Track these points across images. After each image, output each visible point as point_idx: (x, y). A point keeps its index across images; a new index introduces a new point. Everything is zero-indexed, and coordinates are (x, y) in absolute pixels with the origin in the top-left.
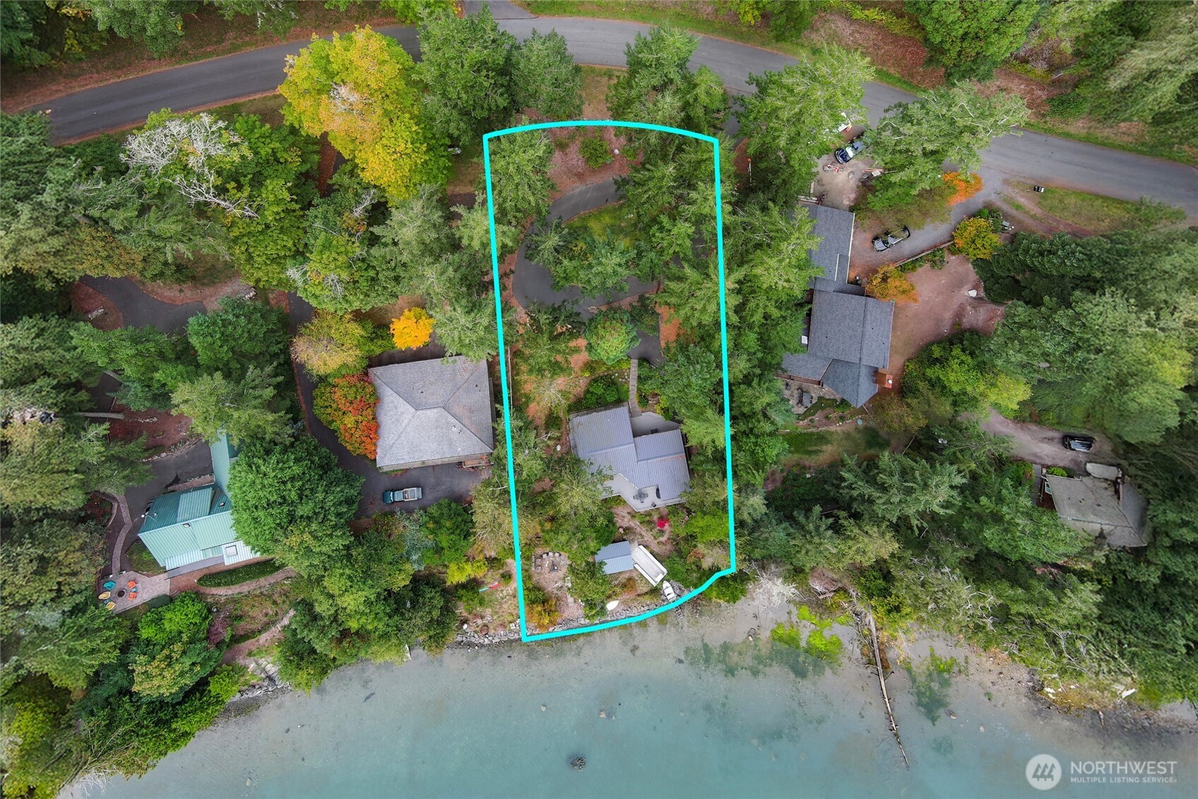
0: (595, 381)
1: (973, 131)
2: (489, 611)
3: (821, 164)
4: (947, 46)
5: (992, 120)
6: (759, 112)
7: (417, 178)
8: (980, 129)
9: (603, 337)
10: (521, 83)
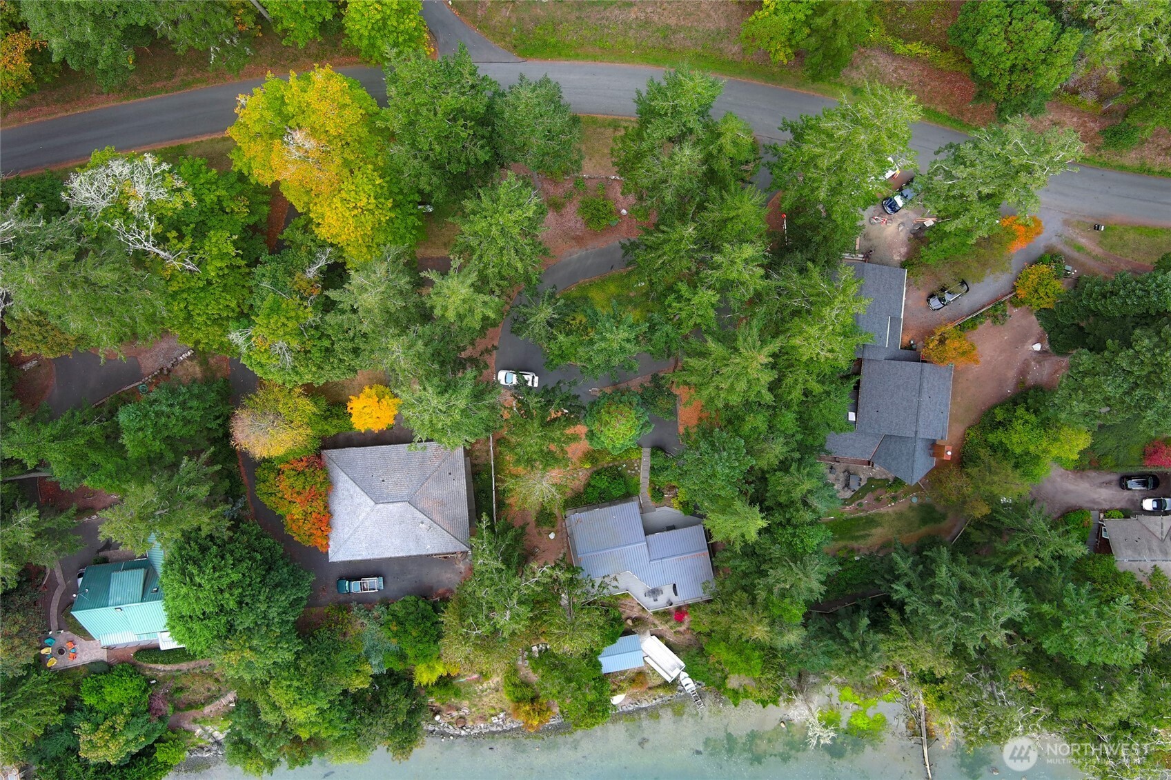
0: (598, 473)
1: (1029, 170)
2: (466, 703)
3: (866, 216)
4: (995, 80)
5: (1048, 157)
6: (794, 161)
7: (381, 238)
8: (1037, 168)
9: (607, 423)
10: (506, 135)
